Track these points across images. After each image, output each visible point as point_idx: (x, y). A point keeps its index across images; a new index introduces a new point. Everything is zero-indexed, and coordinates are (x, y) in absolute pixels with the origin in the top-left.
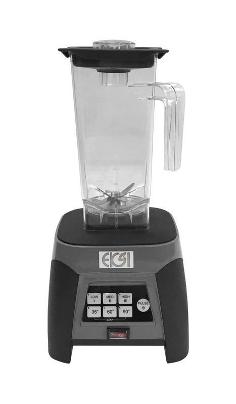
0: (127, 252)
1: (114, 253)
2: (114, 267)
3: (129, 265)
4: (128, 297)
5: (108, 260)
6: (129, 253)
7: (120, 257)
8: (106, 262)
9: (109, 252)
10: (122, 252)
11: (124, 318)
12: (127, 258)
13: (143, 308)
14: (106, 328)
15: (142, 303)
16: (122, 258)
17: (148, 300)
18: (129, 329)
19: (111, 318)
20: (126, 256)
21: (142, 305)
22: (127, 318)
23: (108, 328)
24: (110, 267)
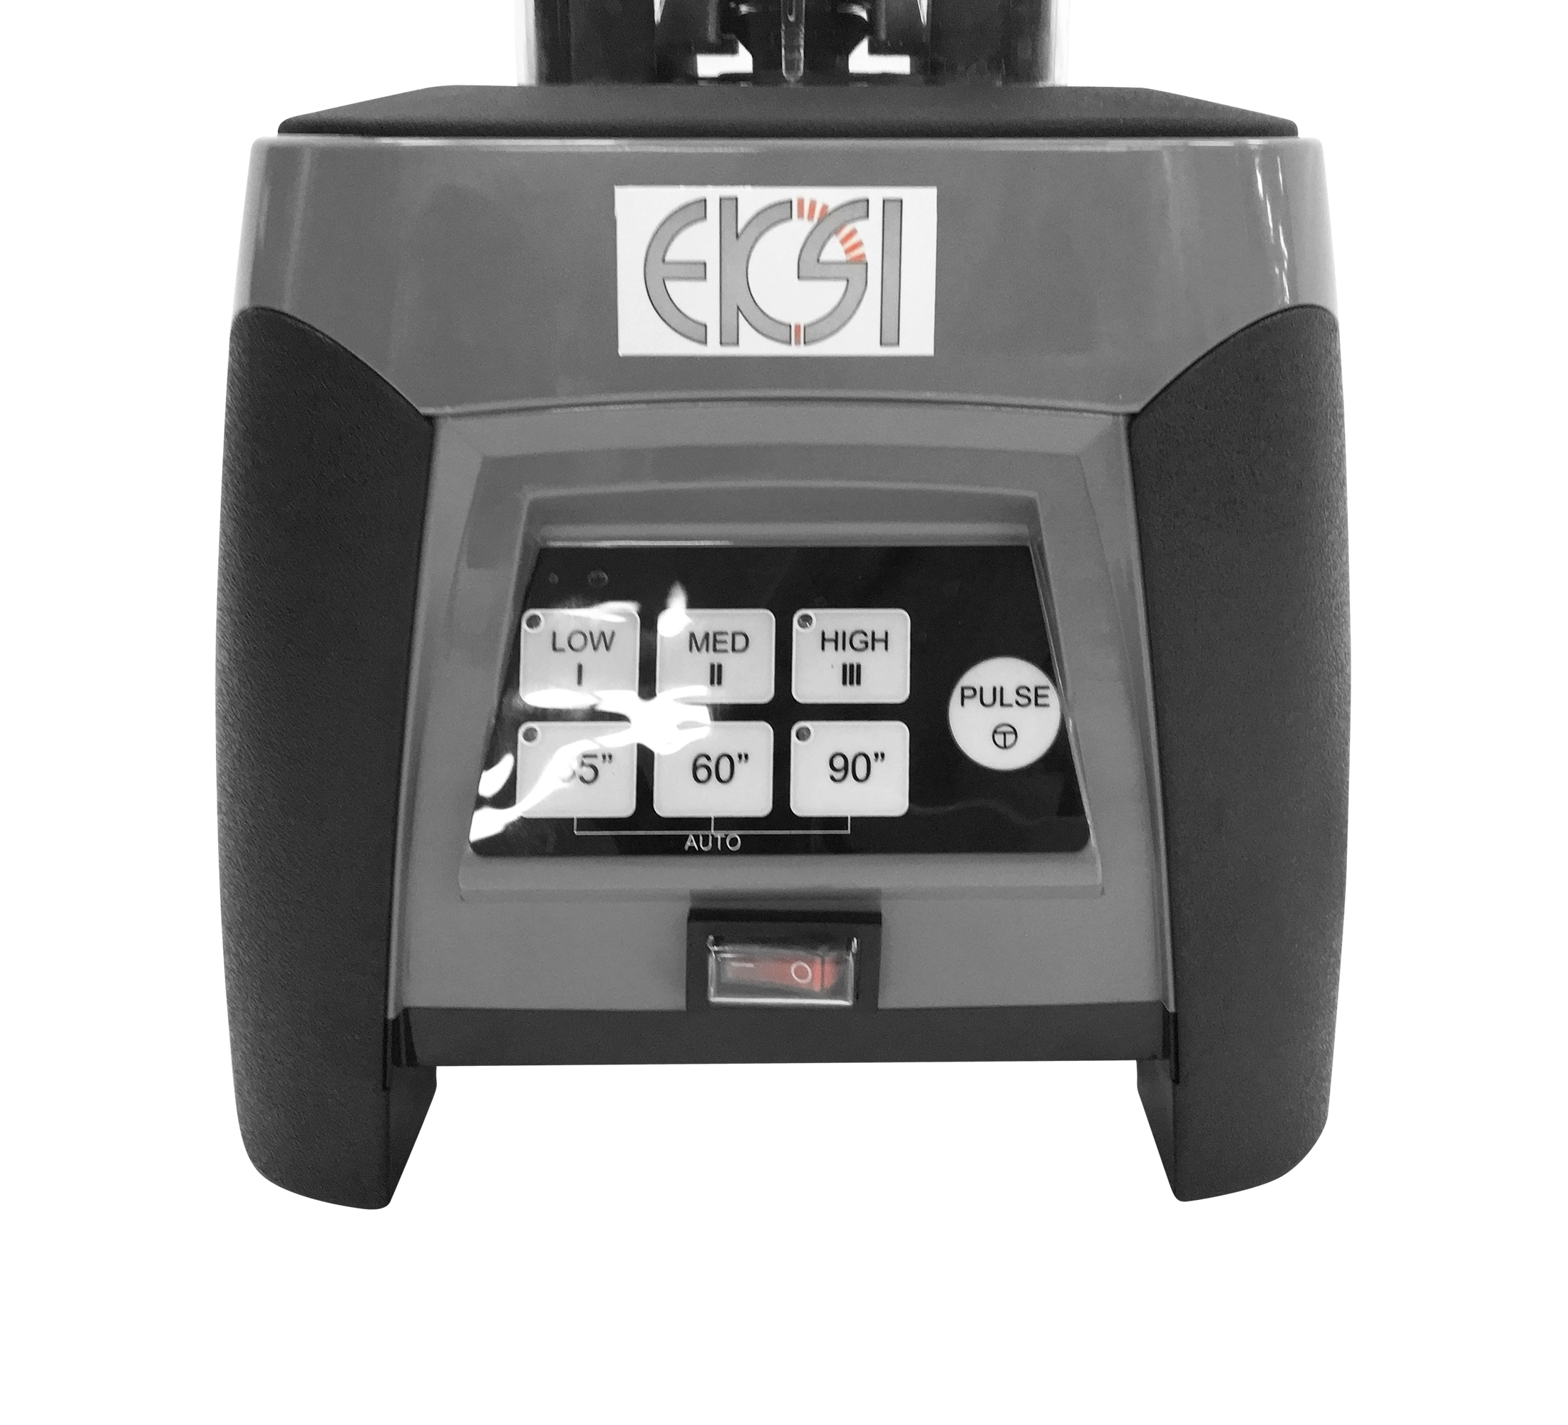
0: (876, 195)
1: (753, 199)
2: (753, 345)
3: (890, 330)
4: (872, 642)
5: (697, 271)
6: (893, 209)
7: (813, 244)
8: (683, 293)
9: (713, 194)
10: (832, 196)
11: (839, 822)
12: (872, 253)
13: (1004, 735)
14: (684, 909)
15: (998, 694)
16: (834, 251)
17: (1047, 667)
18: (875, 919)
19: (725, 823)
20: (869, 232)
21: (998, 715)
22: (859, 822)
23: (696, 915)
24: (713, 348)
